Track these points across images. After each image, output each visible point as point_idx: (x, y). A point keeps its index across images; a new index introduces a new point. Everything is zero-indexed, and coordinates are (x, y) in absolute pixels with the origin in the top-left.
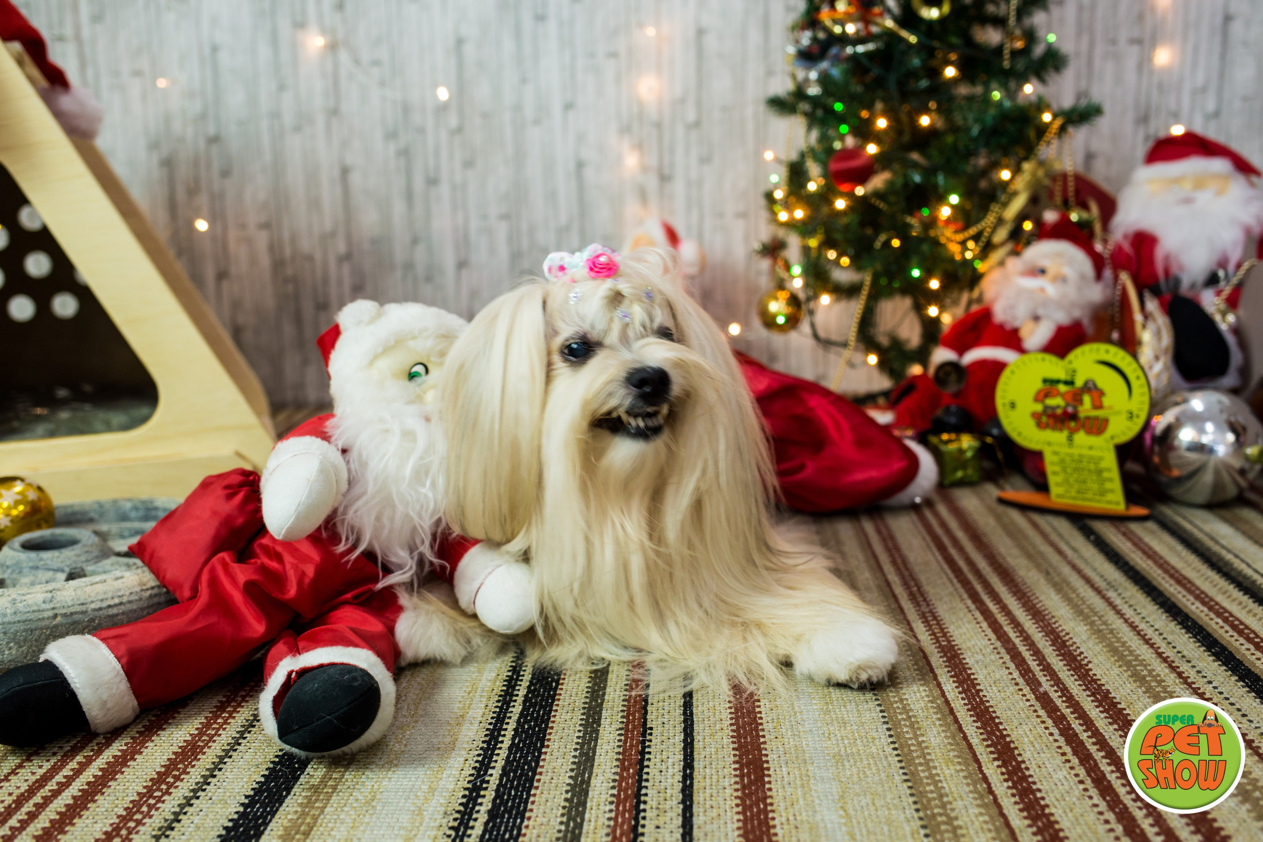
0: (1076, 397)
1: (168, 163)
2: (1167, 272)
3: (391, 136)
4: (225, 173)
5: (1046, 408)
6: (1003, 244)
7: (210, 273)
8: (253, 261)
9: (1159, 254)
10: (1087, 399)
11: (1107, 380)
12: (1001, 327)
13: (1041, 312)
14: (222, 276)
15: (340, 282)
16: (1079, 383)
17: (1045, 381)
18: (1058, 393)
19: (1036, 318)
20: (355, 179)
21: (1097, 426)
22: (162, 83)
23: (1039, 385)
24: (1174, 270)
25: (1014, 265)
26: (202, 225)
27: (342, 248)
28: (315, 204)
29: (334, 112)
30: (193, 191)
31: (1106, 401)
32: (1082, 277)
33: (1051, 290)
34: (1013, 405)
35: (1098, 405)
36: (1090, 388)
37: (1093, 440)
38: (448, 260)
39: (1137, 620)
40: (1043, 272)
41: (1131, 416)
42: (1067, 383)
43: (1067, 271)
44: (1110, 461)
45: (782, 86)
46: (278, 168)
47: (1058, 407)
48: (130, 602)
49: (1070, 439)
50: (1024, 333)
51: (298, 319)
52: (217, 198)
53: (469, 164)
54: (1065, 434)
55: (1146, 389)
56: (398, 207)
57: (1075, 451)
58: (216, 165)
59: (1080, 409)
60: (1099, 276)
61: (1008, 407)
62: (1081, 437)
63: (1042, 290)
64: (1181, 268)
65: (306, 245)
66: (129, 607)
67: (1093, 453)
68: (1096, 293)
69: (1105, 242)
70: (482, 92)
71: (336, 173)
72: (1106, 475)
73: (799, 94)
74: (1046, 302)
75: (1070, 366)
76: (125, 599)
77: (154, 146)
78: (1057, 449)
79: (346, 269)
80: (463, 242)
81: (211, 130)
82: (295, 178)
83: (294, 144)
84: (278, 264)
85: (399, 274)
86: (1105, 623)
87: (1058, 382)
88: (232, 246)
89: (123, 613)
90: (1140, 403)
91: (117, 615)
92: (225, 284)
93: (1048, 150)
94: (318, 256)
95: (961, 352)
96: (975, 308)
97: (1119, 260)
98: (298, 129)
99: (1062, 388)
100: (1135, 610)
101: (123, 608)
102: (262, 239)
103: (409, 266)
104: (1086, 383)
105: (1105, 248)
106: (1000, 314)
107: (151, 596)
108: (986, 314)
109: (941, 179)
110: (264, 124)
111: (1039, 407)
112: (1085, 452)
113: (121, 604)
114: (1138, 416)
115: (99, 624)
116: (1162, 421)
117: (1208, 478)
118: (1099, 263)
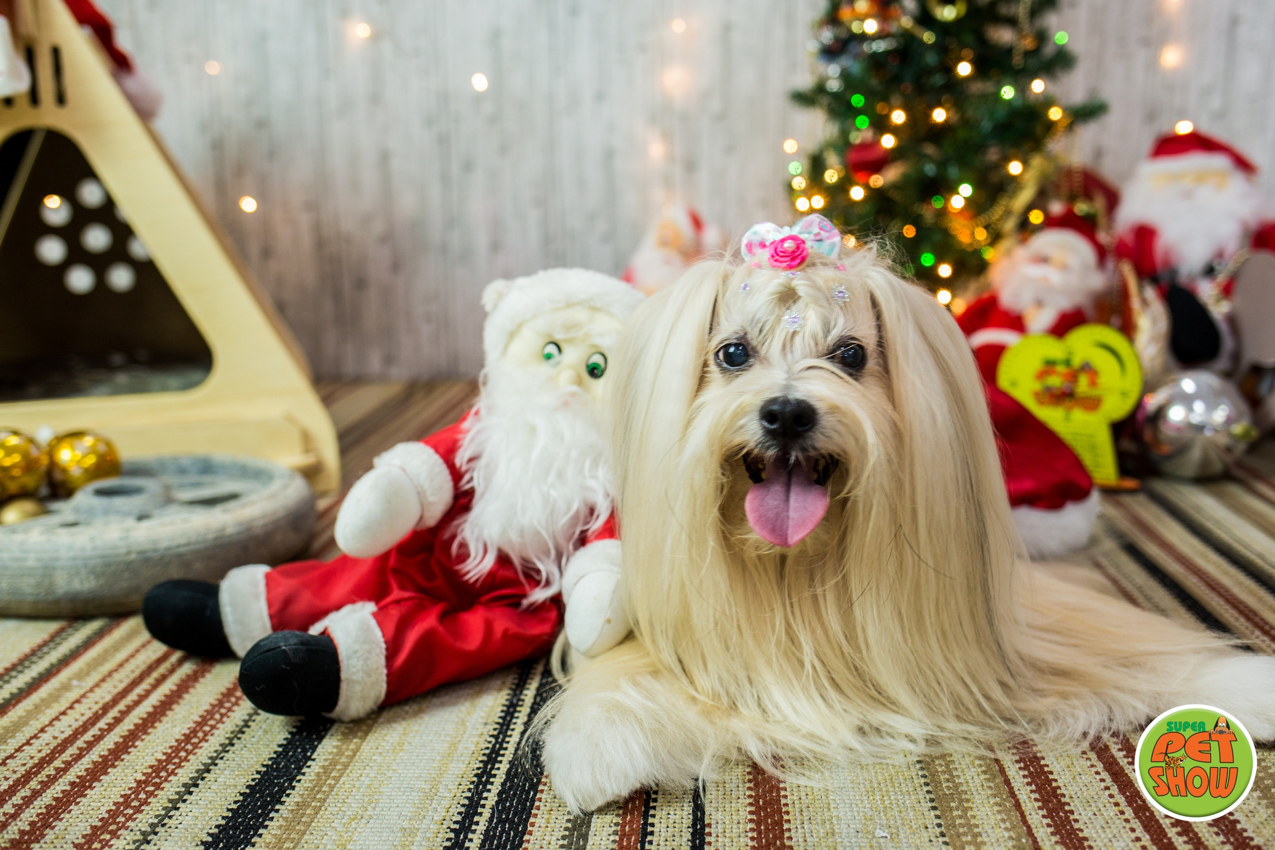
0: (1073, 376)
3: (429, 122)
5: (1046, 386)
6: (1011, 233)
7: (254, 248)
8: (295, 239)
9: (1159, 245)
10: (1083, 379)
11: (1103, 362)
12: (1006, 312)
13: (1044, 298)
14: (267, 253)
16: (1076, 363)
17: (1045, 361)
18: (1057, 373)
19: (1040, 304)
20: (395, 164)
21: (1092, 404)
23: (1040, 365)
24: (1173, 260)
25: (1022, 253)
26: (248, 205)
27: (381, 229)
28: (356, 187)
29: (375, 99)
30: (240, 171)
31: (1101, 381)
32: (1085, 266)
33: (1055, 277)
36: (1087, 368)
37: (1088, 416)
38: (482, 241)
40: (1047, 260)
41: (1123, 395)
42: (1065, 363)
43: (1071, 260)
44: (1104, 439)
46: (321, 150)
47: (1056, 385)
49: (1067, 416)
50: (1027, 318)
51: (337, 296)
53: (504, 150)
54: (1063, 411)
55: (1138, 370)
56: (435, 189)
57: (1072, 427)
58: (263, 147)
59: (1077, 388)
60: (1101, 264)
62: (1077, 414)
63: (1047, 277)
64: (1180, 260)
65: (348, 225)
67: (1088, 431)
68: (1097, 281)
69: (1108, 232)
70: (517, 81)
71: (377, 157)
72: (1099, 452)
74: (1050, 290)
75: (1068, 348)
77: (204, 128)
79: (385, 249)
81: (259, 114)
82: (338, 161)
83: (338, 128)
84: (320, 244)
87: (1057, 362)
88: (277, 228)
92: (270, 262)
93: (1057, 145)
94: (357, 236)
98: (341, 113)
99: (1060, 368)
102: (305, 220)
103: (444, 248)
104: (1082, 364)
105: (1108, 238)
106: (1008, 299)
108: (993, 300)
109: (953, 172)
110: (309, 111)
111: (1039, 386)
112: (1081, 428)
114: (1131, 395)
116: (1153, 402)
117: (1196, 454)
118: (1102, 252)
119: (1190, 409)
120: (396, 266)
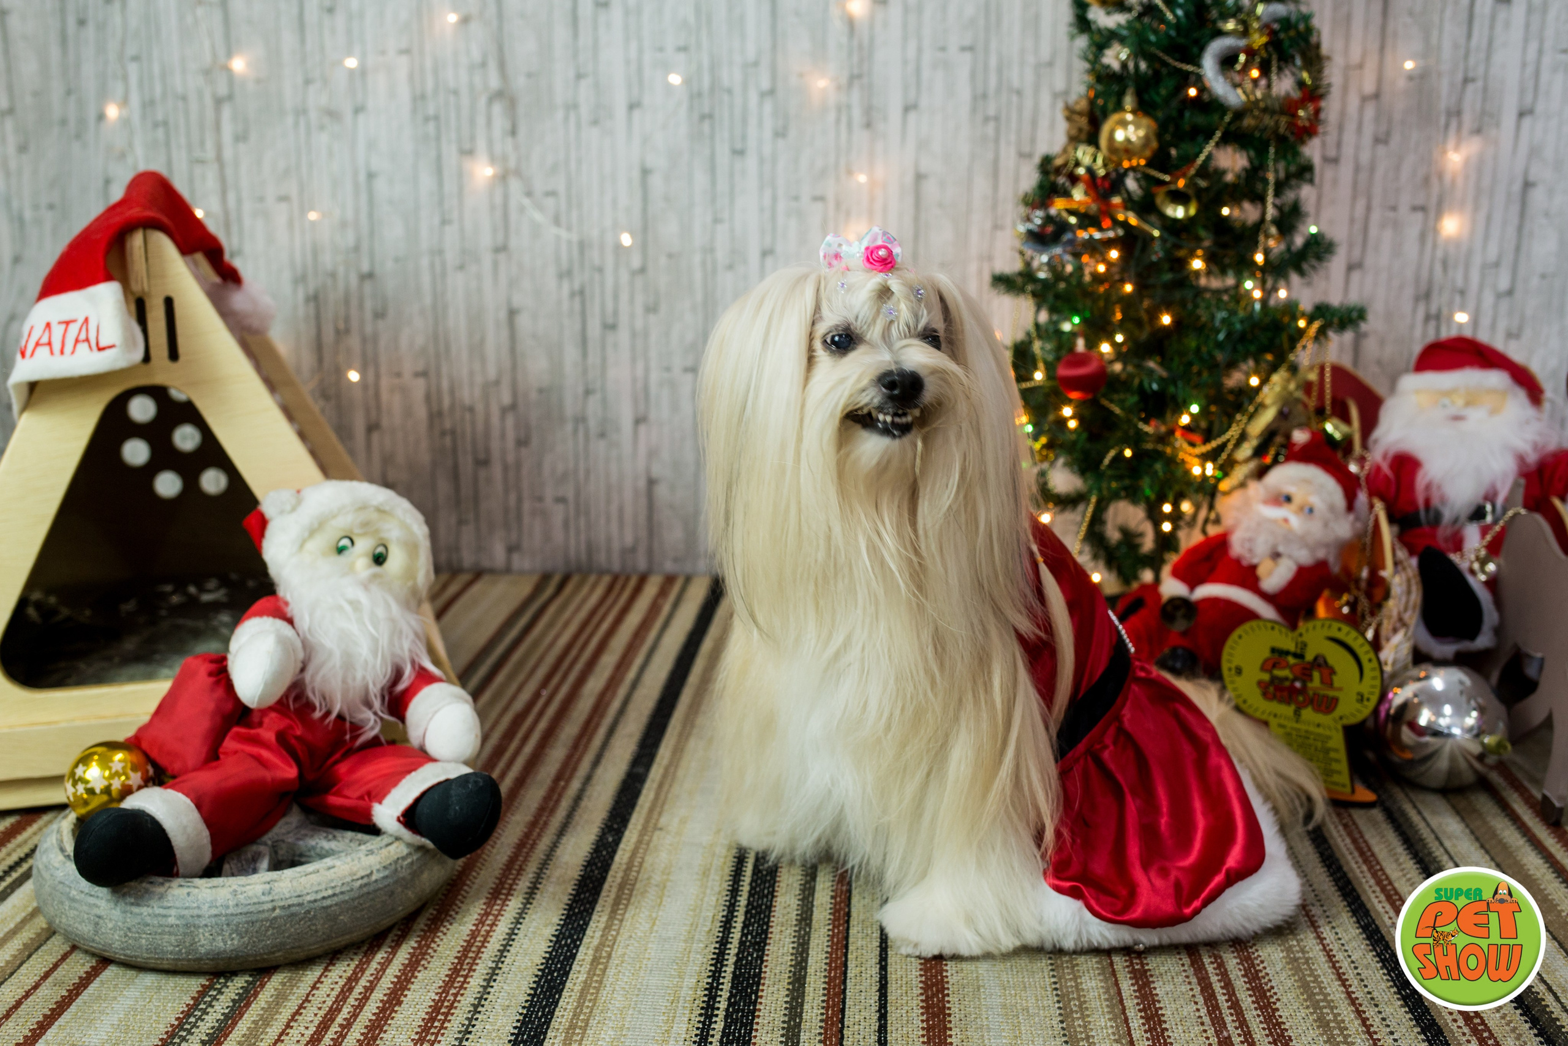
0: (1305, 673)
1: (315, 299)
2: (1427, 502)
3: (565, 274)
4: (379, 315)
5: (1274, 679)
6: (1247, 460)
7: (359, 425)
8: (408, 412)
9: (1421, 482)
10: (1316, 675)
12: (1237, 562)
13: (1281, 549)
14: (372, 427)
15: (503, 436)
16: (1309, 657)
17: (1273, 650)
18: (1287, 666)
19: (1276, 556)
20: (524, 322)
21: (1327, 705)
22: (313, 216)
23: (1267, 654)
24: (1435, 502)
25: (1255, 489)
26: (354, 376)
27: (506, 399)
28: (477, 349)
29: (501, 249)
30: (342, 333)
31: (1337, 681)
32: (1332, 508)
33: (1296, 522)
34: (1239, 671)
35: (1328, 682)
36: (1320, 663)
37: (1320, 718)
38: (626, 415)
39: (1335, 947)
40: (1288, 499)
41: (1361, 698)
42: (1295, 655)
43: (1315, 500)
44: (1337, 741)
45: (1011, 265)
46: (438, 310)
47: (1286, 679)
48: (342, 893)
49: (1297, 713)
50: (1261, 571)
51: (455, 476)
52: (370, 341)
53: (651, 309)
54: (1292, 708)
55: (1377, 673)
56: (571, 354)
57: (1302, 727)
58: (368, 305)
59: (1309, 685)
60: (1350, 507)
61: (1233, 672)
62: (1308, 713)
63: (1286, 520)
64: (1443, 500)
65: (466, 395)
66: (342, 898)
67: (1320, 730)
68: (1344, 529)
69: (1362, 460)
70: (669, 230)
71: (503, 315)
72: (1333, 755)
73: (1028, 274)
74: (1289, 537)
75: (1300, 639)
76: (338, 890)
77: (300, 279)
78: (1282, 722)
79: (510, 421)
80: (643, 395)
81: (365, 267)
82: (457, 321)
83: (457, 283)
84: (435, 415)
85: (569, 427)
86: (1303, 951)
87: (1287, 653)
88: (385, 396)
89: (336, 905)
90: (1370, 686)
91: (331, 906)
92: (375, 436)
93: (1305, 355)
94: (480, 408)
95: (1192, 587)
96: (1212, 530)
97: (1377, 485)
98: (461, 267)
99: (1291, 660)
100: (1337, 934)
101: (336, 899)
102: (419, 388)
103: (581, 419)
104: (1316, 658)
105: (1362, 467)
106: (1237, 547)
107: (361, 887)
108: (1222, 543)
109: (1179, 390)
110: (425, 262)
111: (1266, 677)
112: (1312, 729)
113: (334, 895)
114: (1368, 700)
115: (315, 916)
116: (1400, 696)
117: (1442, 764)
118: (1349, 485)
119: (1439, 713)
120: (522, 442)
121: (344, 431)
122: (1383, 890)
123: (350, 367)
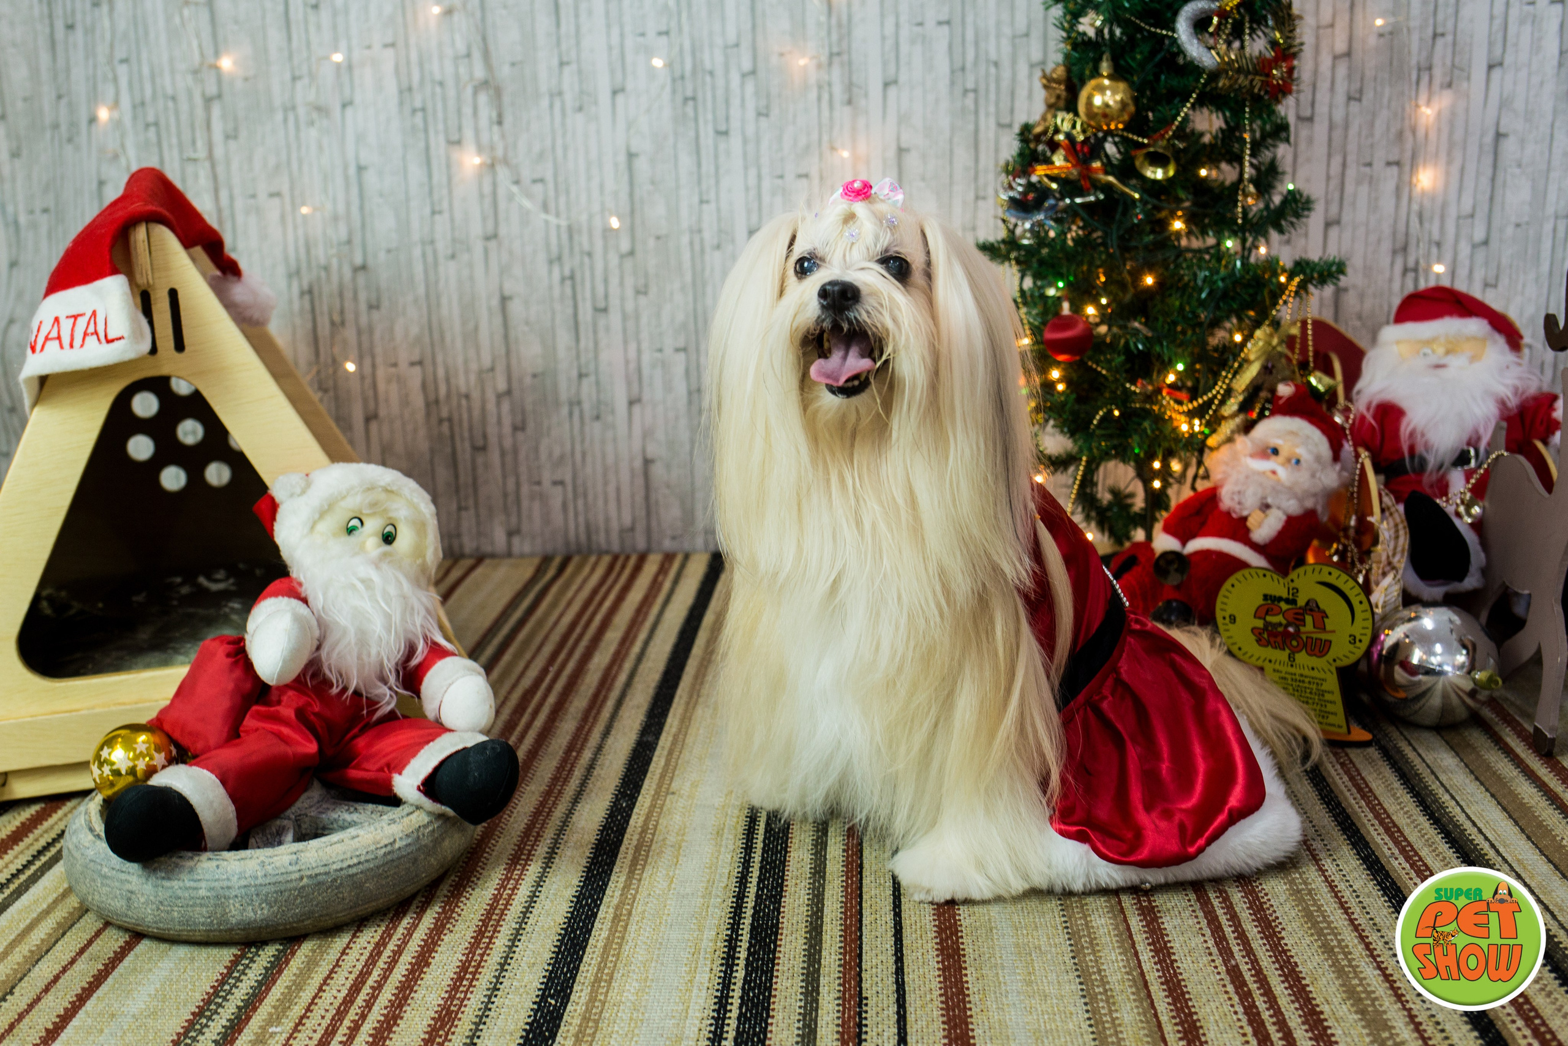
0: (1298, 618)
1: (309, 292)
2: (1412, 449)
3: (555, 260)
4: (374, 306)
5: (1267, 624)
6: (1233, 416)
7: (358, 416)
8: (405, 402)
9: (1405, 430)
10: (1309, 619)
12: (1228, 514)
13: (1269, 501)
14: (370, 418)
15: (499, 422)
16: (1301, 602)
17: (1266, 597)
18: (1280, 611)
19: (1266, 507)
20: (516, 308)
21: (1320, 648)
22: (304, 210)
23: (1260, 601)
24: (1420, 449)
25: (1243, 443)
26: (351, 367)
27: (502, 386)
28: (471, 336)
29: (492, 237)
30: (337, 326)
31: (1329, 624)
32: (1318, 459)
33: (1283, 474)
34: (1233, 619)
35: (1320, 625)
36: (1312, 608)
37: (1314, 661)
38: (620, 397)
39: (1336, 878)
40: (1275, 452)
41: (1353, 640)
42: (1287, 601)
43: (1301, 452)
44: (1332, 683)
45: (996, 233)
46: (432, 300)
47: (1280, 624)
49: (1291, 658)
50: (1250, 523)
51: (454, 462)
52: (365, 332)
53: (641, 291)
55: (1368, 615)
56: (564, 339)
57: (1298, 671)
58: (363, 296)
59: (1302, 629)
60: (1336, 457)
61: (1228, 619)
62: (1302, 657)
63: (1274, 472)
64: (1427, 447)
65: (461, 383)
67: (1315, 674)
68: (1331, 478)
70: (656, 212)
71: (495, 302)
72: (1328, 697)
73: (1011, 242)
74: (1278, 488)
75: (1292, 585)
77: (294, 274)
78: (1277, 667)
79: (506, 406)
80: (636, 376)
81: (358, 260)
82: (450, 310)
83: (449, 271)
84: (432, 404)
85: (565, 411)
86: (1305, 883)
87: (1280, 599)
88: (381, 386)
90: (1362, 628)
92: (374, 426)
93: (1286, 311)
94: (476, 395)
95: (1184, 543)
96: (1201, 486)
97: (1362, 435)
98: (453, 257)
99: (1284, 606)
100: (1338, 865)
102: (415, 377)
103: (575, 403)
104: (1308, 603)
106: (1227, 500)
108: (1211, 497)
109: (1164, 349)
110: (417, 252)
111: (1260, 623)
112: (1306, 672)
114: (1360, 641)
116: (1390, 638)
117: (1436, 701)
118: (1335, 436)
119: (1430, 652)
120: (519, 428)
121: (343, 421)
122: (1382, 823)
123: (347, 359)
